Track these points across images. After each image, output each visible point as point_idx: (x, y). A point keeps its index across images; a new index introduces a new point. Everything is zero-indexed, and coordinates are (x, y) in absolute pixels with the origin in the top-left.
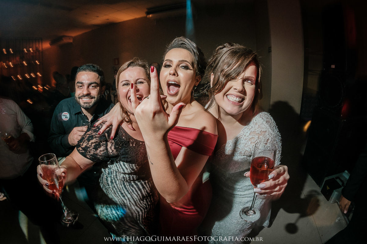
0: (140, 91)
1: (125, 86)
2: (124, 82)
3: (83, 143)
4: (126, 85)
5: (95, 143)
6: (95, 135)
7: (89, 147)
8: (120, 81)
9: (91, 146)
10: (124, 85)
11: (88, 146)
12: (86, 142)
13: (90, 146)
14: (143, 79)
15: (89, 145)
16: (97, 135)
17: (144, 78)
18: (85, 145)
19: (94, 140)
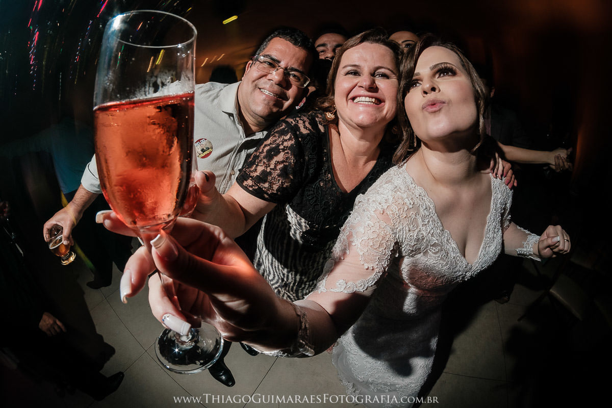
0: (380, 91)
1: (350, 76)
2: (349, 68)
3: (257, 165)
4: (352, 73)
5: (283, 162)
6: (283, 142)
7: (270, 173)
8: (342, 65)
9: (275, 169)
10: (348, 73)
11: (268, 170)
12: (264, 163)
13: (273, 169)
14: (389, 69)
15: (271, 169)
16: (286, 140)
17: (391, 69)
18: (260, 169)
19: (281, 157)
